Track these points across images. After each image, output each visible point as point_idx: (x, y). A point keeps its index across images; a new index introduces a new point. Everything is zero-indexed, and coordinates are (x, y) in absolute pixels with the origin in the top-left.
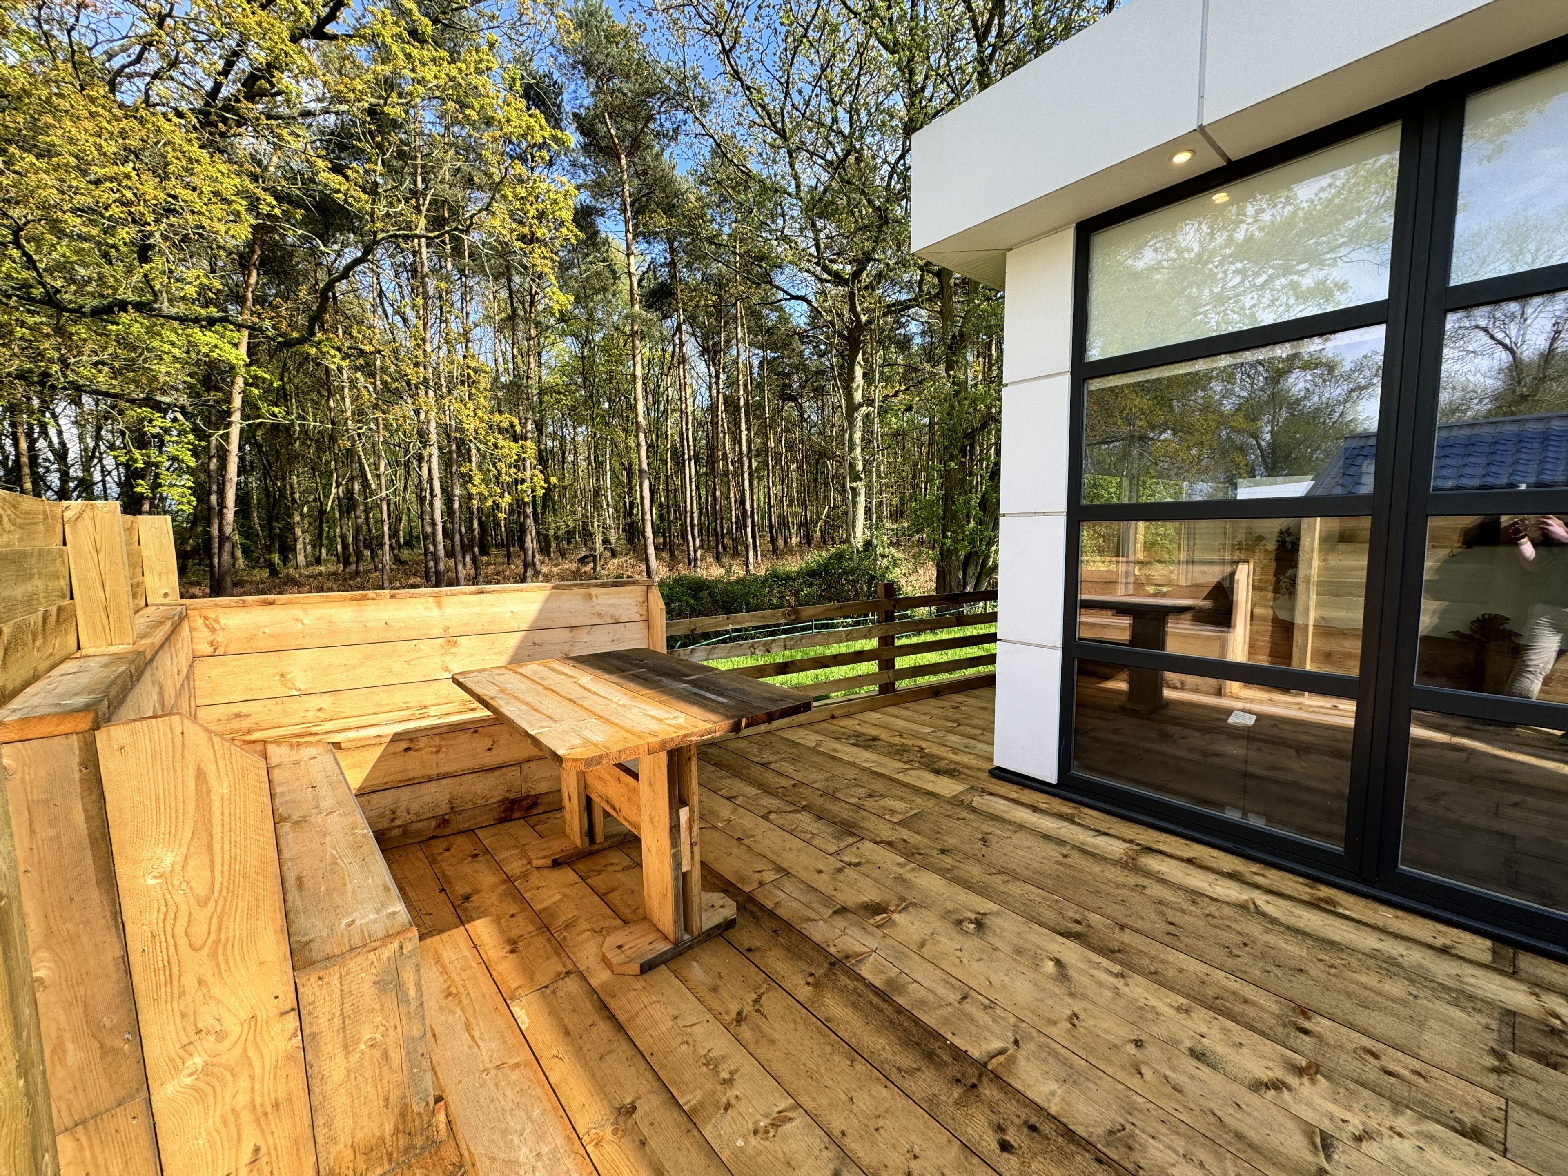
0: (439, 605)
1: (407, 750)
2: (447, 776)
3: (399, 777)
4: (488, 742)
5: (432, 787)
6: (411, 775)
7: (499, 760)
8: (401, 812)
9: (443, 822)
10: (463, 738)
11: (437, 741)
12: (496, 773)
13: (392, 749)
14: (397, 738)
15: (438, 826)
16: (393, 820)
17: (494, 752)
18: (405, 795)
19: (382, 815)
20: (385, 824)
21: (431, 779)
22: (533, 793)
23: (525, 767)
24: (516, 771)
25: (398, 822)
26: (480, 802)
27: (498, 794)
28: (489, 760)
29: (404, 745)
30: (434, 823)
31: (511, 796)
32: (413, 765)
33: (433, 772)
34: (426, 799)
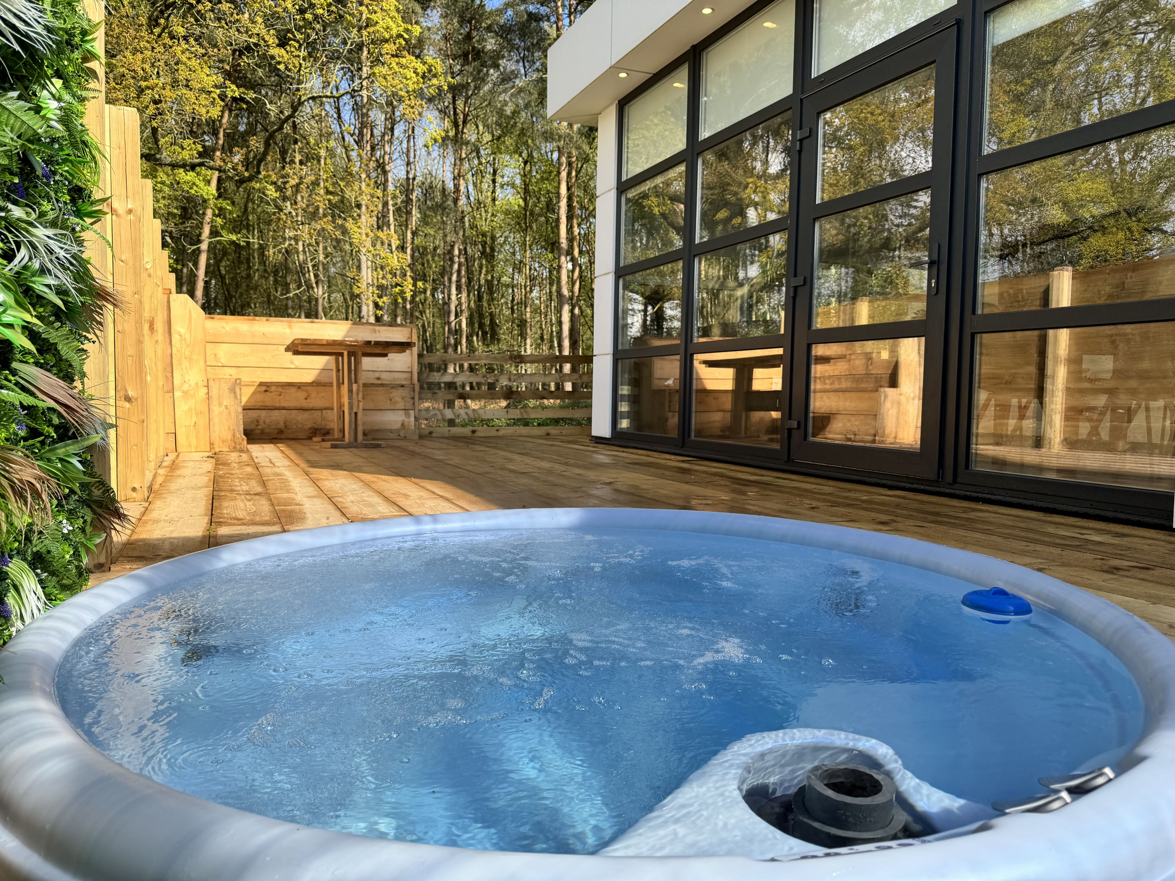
0: (290, 327)
1: (266, 391)
2: (284, 408)
3: (261, 404)
4: (305, 395)
5: (276, 412)
6: (267, 404)
7: (311, 405)
8: (261, 422)
9: (281, 432)
10: (293, 390)
11: (280, 389)
12: (309, 412)
13: (259, 389)
14: (261, 384)
15: (278, 433)
16: (257, 425)
17: (308, 401)
18: (263, 414)
19: (252, 422)
20: (253, 427)
21: (276, 409)
22: (328, 427)
23: (324, 412)
24: (319, 413)
25: (260, 427)
26: (300, 426)
27: (309, 425)
28: (305, 404)
29: (264, 388)
30: (276, 431)
31: (316, 427)
32: (269, 399)
33: (277, 405)
34: (273, 418)
